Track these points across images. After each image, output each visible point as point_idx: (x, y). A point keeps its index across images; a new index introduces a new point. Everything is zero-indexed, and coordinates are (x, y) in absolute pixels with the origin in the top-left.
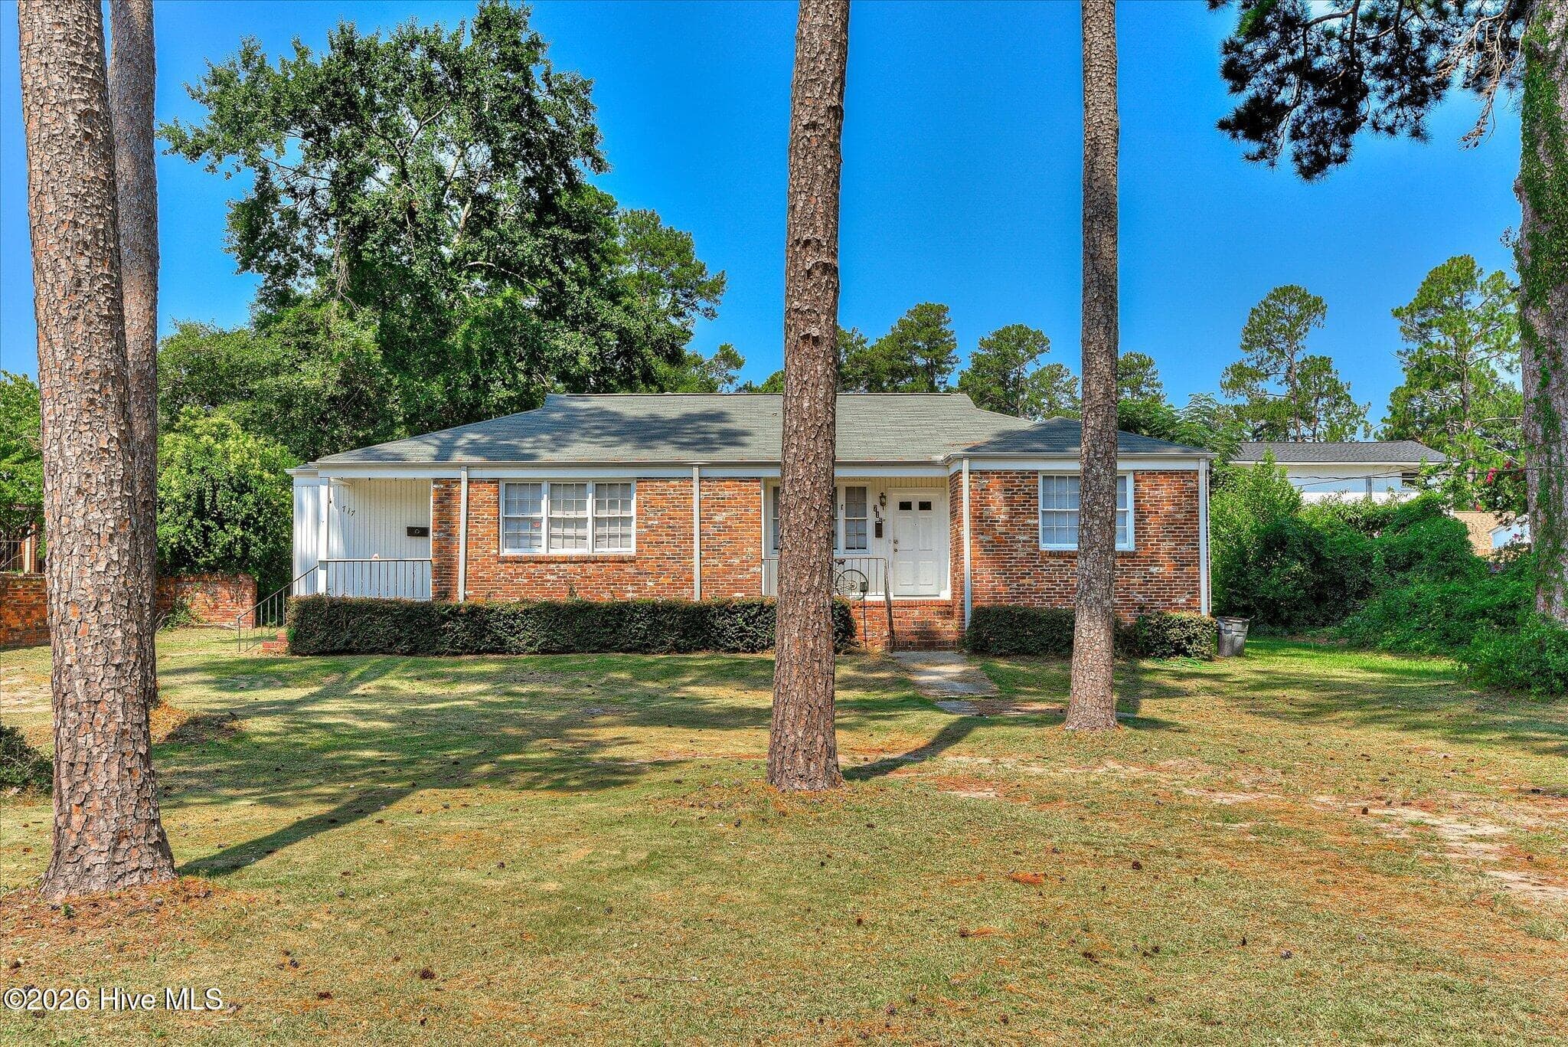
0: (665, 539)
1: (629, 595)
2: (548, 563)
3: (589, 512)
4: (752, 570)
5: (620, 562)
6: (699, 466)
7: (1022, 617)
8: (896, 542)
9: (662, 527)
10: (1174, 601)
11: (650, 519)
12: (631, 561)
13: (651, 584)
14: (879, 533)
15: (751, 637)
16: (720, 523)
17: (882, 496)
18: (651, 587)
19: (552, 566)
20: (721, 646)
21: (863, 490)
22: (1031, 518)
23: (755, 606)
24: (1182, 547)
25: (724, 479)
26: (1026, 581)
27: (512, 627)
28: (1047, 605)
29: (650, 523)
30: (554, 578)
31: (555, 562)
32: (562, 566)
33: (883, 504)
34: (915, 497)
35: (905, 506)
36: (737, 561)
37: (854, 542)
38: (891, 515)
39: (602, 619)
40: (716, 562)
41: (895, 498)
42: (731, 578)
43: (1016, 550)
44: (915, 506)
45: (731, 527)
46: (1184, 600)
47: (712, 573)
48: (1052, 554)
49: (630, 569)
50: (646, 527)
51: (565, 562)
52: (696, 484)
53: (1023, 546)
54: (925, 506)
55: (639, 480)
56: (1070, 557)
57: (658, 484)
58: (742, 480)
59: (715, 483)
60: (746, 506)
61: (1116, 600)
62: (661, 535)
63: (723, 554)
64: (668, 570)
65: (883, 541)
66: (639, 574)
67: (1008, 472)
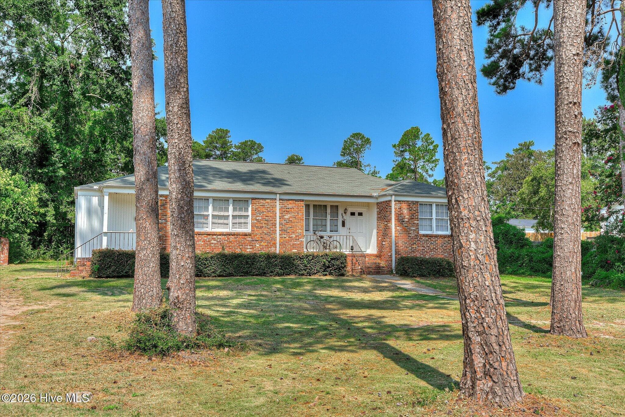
0: (264, 225)
1: (248, 250)
2: (213, 235)
3: (231, 212)
4: (300, 240)
5: (245, 235)
6: (280, 194)
7: (421, 261)
8: (349, 229)
9: (262, 220)
11: (258, 216)
12: (249, 235)
13: (258, 245)
14: (343, 225)
15: (309, 269)
16: (287, 219)
17: (346, 209)
18: (258, 247)
19: (215, 237)
20: (297, 273)
21: (337, 206)
22: (416, 220)
23: (311, 255)
25: (289, 200)
26: (414, 246)
28: (422, 256)
29: (258, 218)
30: (215, 242)
31: (216, 235)
32: (219, 237)
33: (345, 213)
34: (357, 210)
35: (353, 214)
36: (294, 236)
37: (333, 229)
38: (348, 217)
39: (246, 261)
40: (285, 236)
41: (350, 210)
42: (291, 243)
43: (411, 234)
44: (357, 214)
45: (291, 221)
47: (284, 241)
48: (424, 235)
49: (249, 239)
50: (256, 220)
51: (220, 235)
52: (278, 202)
53: (413, 232)
54: (360, 214)
55: (253, 199)
56: (430, 237)
57: (261, 201)
58: (296, 200)
59: (285, 202)
60: (298, 212)
61: (446, 254)
62: (262, 224)
63: (289, 232)
64: (265, 239)
65: (345, 228)
66: (253, 241)
67: (408, 202)
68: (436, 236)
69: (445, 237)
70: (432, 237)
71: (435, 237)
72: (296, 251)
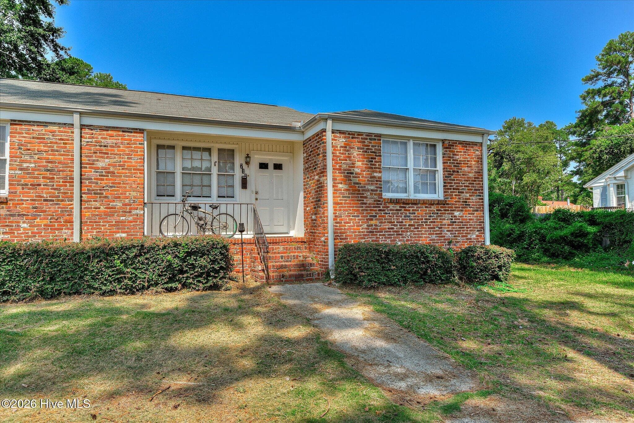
0: (42, 181)
4: (134, 212)
6: (81, 113)
7: (387, 254)
8: (257, 193)
9: (39, 170)
10: (469, 236)
11: (26, 161)
12: (3, 203)
13: (25, 225)
14: (244, 184)
15: (130, 279)
16: (103, 168)
17: (248, 156)
18: (25, 229)
20: (96, 289)
21: (231, 152)
22: (376, 172)
23: (134, 247)
24: (473, 198)
25: (107, 128)
26: (373, 222)
28: (388, 241)
29: (25, 165)
33: (247, 163)
34: (271, 159)
35: (263, 166)
36: (119, 204)
37: (224, 192)
38: (253, 171)
40: (98, 204)
41: (257, 159)
42: (113, 219)
43: (366, 197)
44: (271, 166)
45: (113, 173)
46: (474, 236)
47: (93, 215)
48: (392, 201)
49: (2, 211)
50: (21, 169)
52: (77, 131)
53: (371, 194)
54: (278, 167)
55: (14, 122)
56: (404, 203)
57: (35, 128)
58: (125, 130)
59: (99, 132)
60: (129, 154)
61: (434, 237)
62: (38, 178)
63: (106, 197)
64: (45, 211)
65: (247, 191)
66: (11, 215)
67: (360, 134)
68: (415, 203)
69: (431, 203)
70: (408, 204)
71: (413, 204)
72: (124, 235)
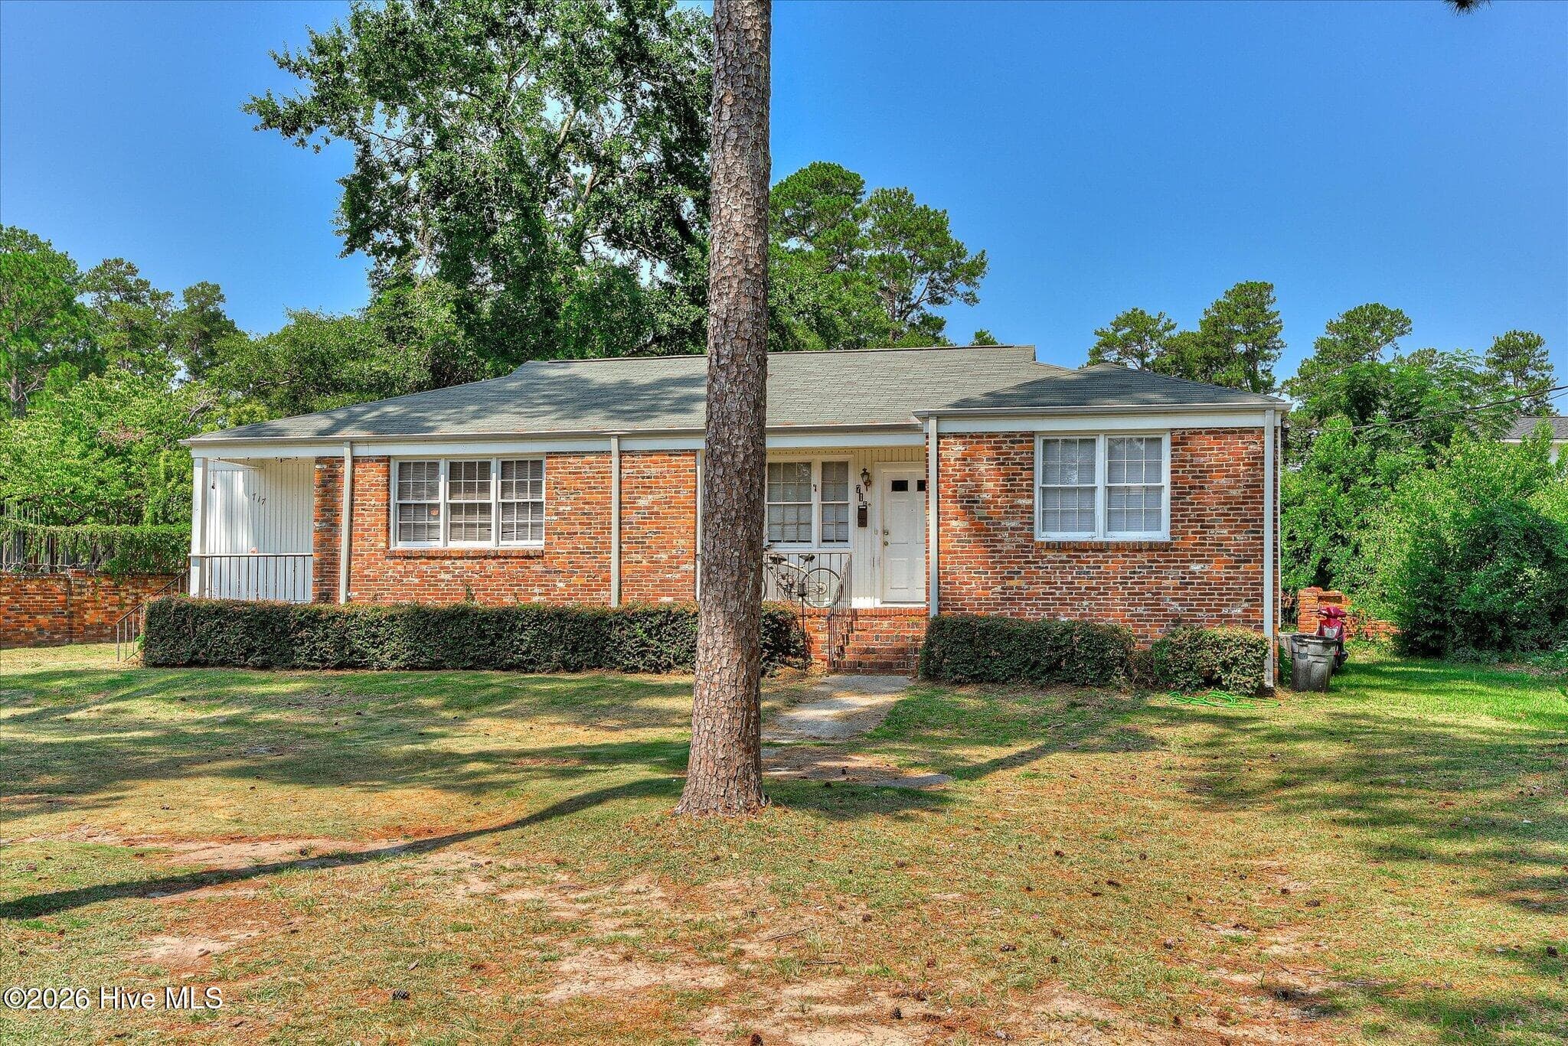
0: (578, 528)
1: (535, 599)
2: (443, 558)
3: (493, 497)
4: (684, 567)
5: (523, 557)
6: (619, 436)
7: (986, 631)
8: (886, 532)
9: (575, 514)
10: (1225, 611)
11: (562, 504)
12: (538, 557)
13: (561, 585)
14: (863, 519)
15: (654, 653)
16: (645, 508)
17: (865, 473)
18: (561, 590)
19: (447, 563)
20: (618, 663)
21: (844, 466)
22: (1023, 497)
23: (661, 613)
24: (1238, 537)
25: (650, 453)
26: (1014, 583)
27: (375, 636)
28: (1044, 615)
29: (561, 509)
30: (448, 577)
31: (450, 558)
32: (459, 563)
33: (868, 484)
34: (911, 474)
35: (900, 486)
36: (664, 556)
37: (832, 533)
38: (879, 497)
39: (479, 626)
40: (639, 557)
42: (657, 578)
43: (1001, 541)
44: (913, 486)
45: (658, 513)
46: (1239, 611)
47: (634, 572)
48: (1050, 546)
49: (537, 567)
50: (557, 514)
51: (461, 558)
52: (615, 460)
53: (1011, 535)
54: (924, 486)
55: (550, 455)
56: (1076, 550)
57: (571, 460)
58: (672, 453)
59: (641, 458)
60: (676, 487)
62: (574, 524)
63: (649, 547)
64: (582, 567)
65: (868, 530)
66: (546, 572)
67: (991, 435)
68: (1100, 548)
70: (1086, 551)
71: (1094, 550)
72: (670, 599)
